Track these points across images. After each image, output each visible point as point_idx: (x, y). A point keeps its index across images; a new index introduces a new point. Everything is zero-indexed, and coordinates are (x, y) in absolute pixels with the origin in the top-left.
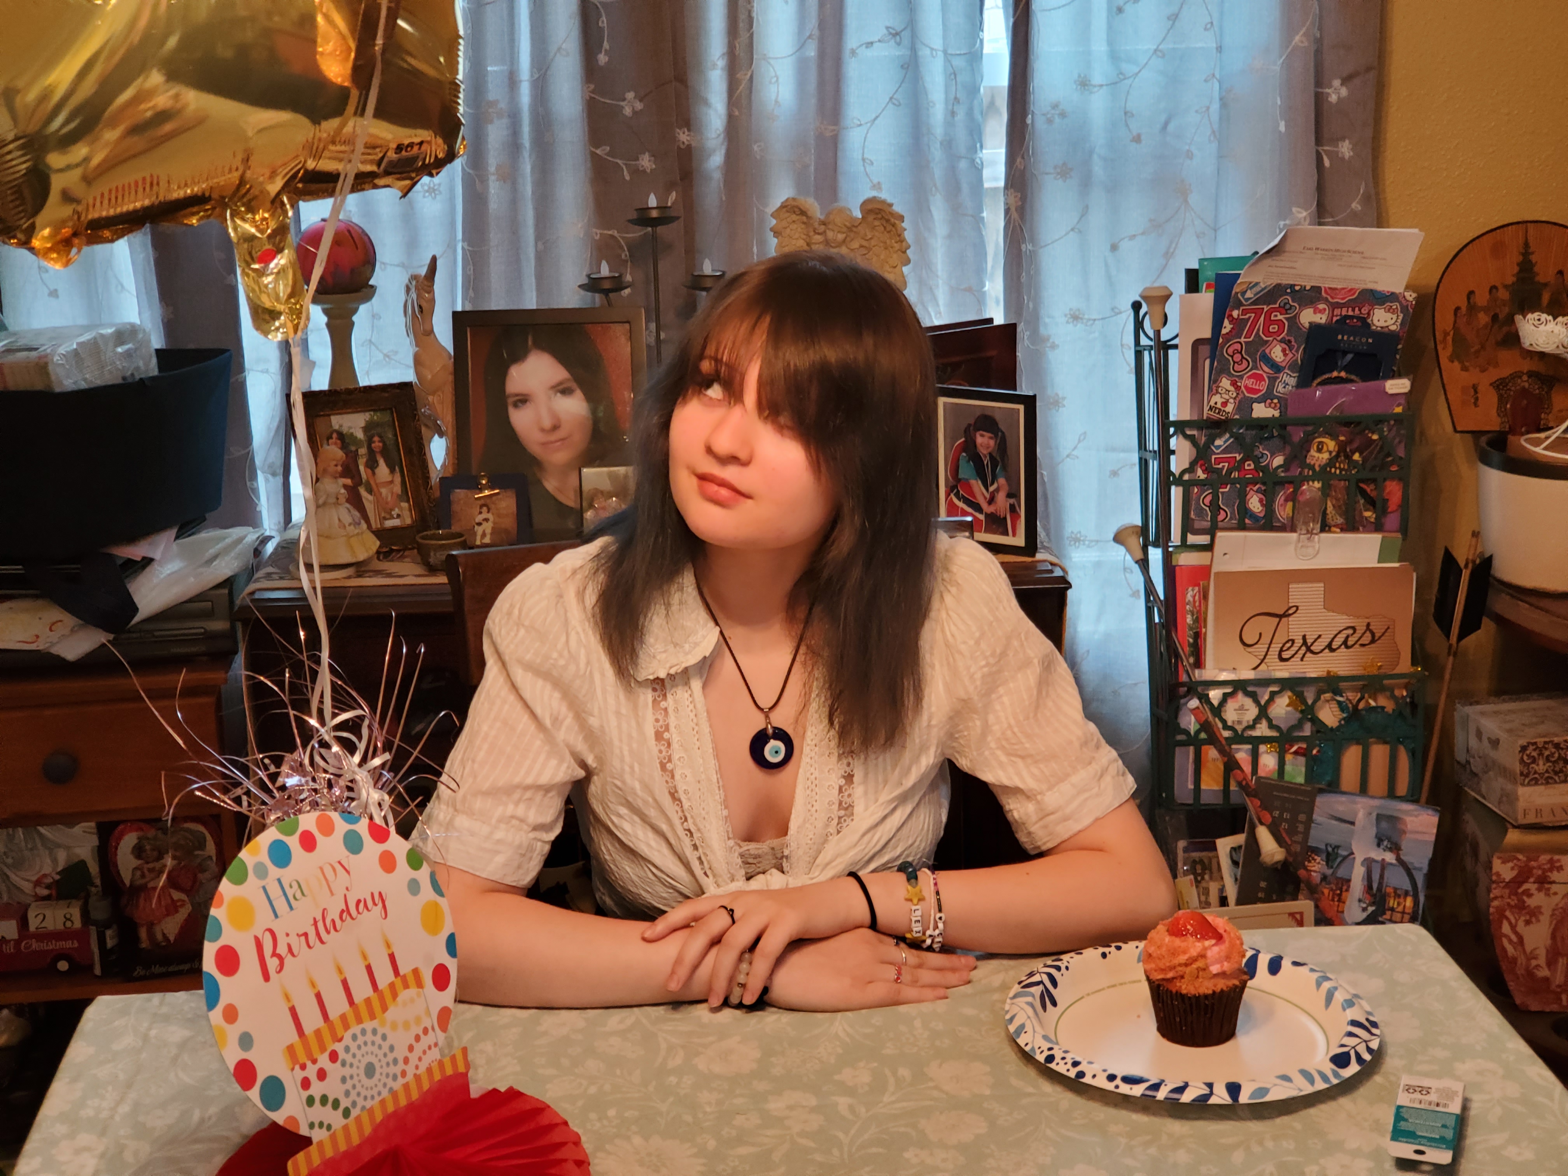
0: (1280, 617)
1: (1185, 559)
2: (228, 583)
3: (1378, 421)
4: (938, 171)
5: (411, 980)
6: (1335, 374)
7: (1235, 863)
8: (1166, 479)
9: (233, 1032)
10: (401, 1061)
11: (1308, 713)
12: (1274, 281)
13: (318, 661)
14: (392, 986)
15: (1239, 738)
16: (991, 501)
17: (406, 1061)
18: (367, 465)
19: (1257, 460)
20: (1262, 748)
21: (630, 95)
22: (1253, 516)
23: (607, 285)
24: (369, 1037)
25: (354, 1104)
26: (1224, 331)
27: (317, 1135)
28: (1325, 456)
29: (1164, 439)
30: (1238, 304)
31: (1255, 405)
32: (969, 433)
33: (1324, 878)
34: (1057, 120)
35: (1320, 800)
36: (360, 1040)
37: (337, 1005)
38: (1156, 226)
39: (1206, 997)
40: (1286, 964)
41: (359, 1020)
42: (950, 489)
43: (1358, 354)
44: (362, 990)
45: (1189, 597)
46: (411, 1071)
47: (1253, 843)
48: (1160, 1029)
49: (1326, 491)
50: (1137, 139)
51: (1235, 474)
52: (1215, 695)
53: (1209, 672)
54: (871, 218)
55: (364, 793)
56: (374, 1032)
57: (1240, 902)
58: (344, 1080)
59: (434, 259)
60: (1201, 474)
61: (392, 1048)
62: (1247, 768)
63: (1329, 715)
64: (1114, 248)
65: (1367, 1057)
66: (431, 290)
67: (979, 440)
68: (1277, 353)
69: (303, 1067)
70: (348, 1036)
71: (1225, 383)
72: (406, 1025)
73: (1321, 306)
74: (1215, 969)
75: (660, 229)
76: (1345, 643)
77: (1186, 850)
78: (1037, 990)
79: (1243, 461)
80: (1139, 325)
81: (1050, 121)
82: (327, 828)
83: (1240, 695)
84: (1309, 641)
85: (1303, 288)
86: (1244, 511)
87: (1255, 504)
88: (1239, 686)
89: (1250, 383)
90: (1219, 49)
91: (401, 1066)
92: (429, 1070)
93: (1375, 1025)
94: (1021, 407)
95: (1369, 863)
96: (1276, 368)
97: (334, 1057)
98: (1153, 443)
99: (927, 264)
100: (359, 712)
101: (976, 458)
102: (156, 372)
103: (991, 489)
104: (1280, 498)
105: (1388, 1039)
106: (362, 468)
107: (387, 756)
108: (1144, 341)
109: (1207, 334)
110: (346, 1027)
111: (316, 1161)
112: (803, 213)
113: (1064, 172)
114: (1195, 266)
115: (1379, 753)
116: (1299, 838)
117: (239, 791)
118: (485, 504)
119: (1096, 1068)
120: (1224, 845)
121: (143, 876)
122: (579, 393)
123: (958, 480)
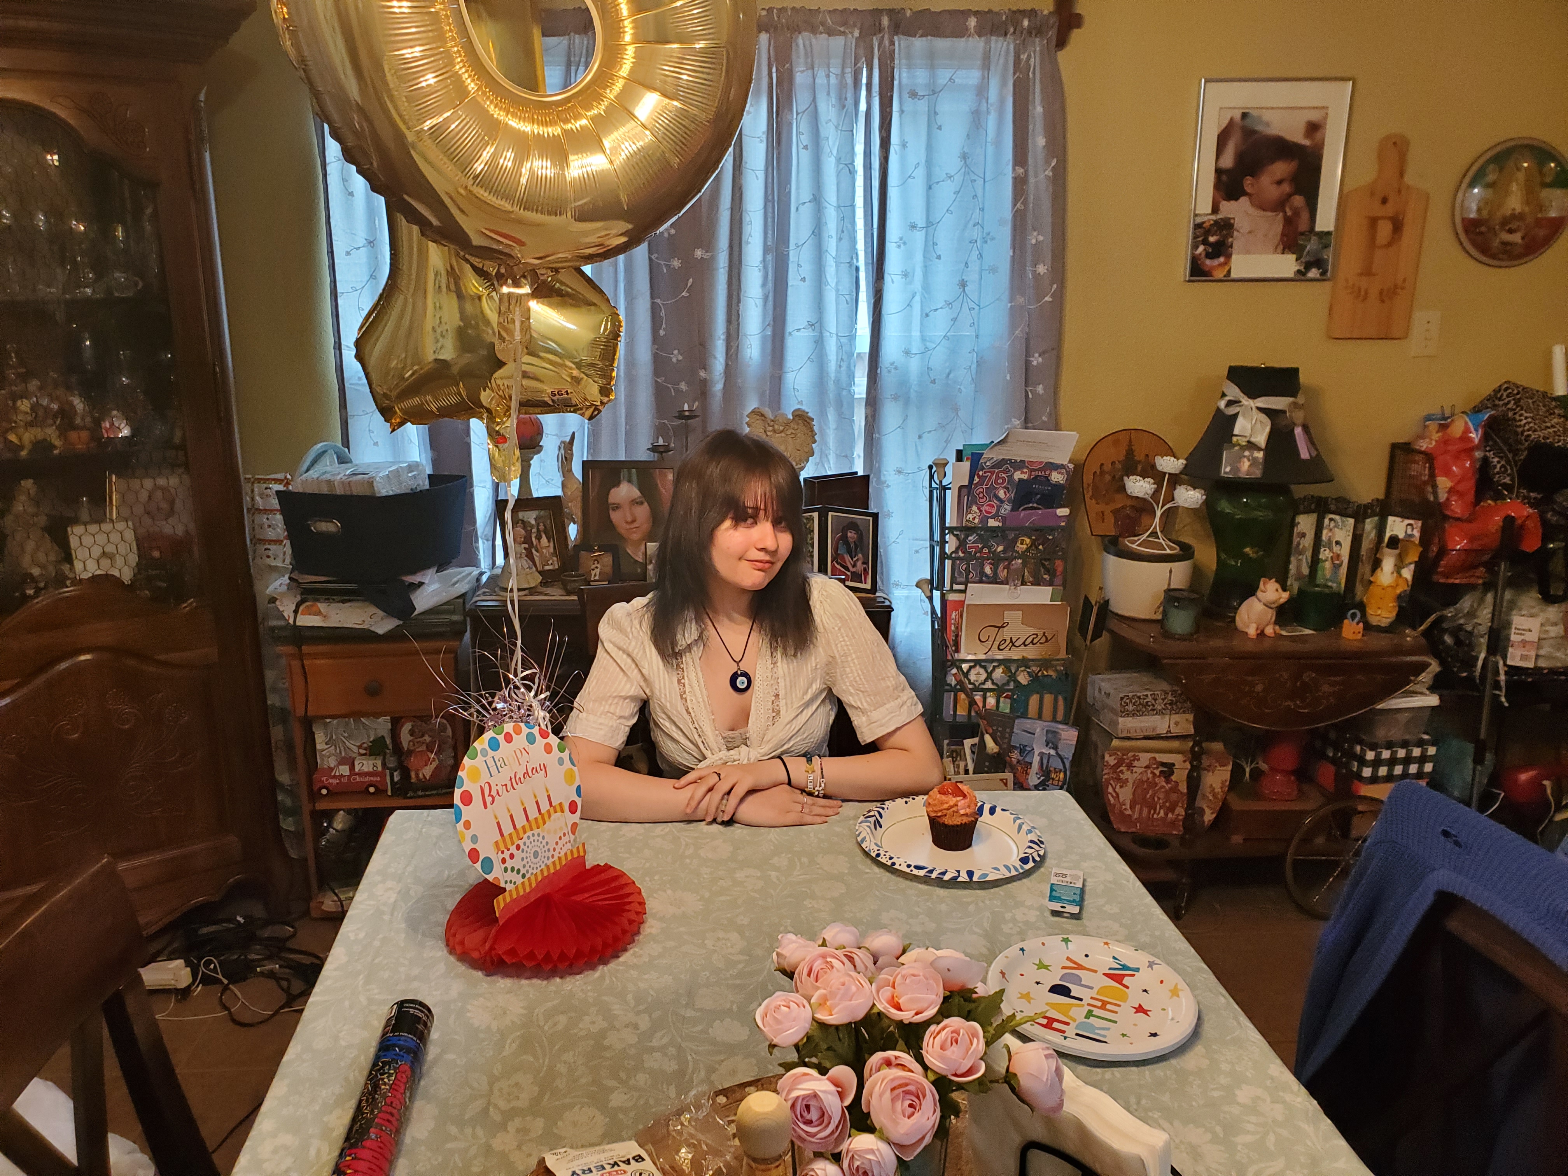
0: (999, 628)
1: (952, 597)
2: (463, 596)
3: (1052, 530)
4: (831, 395)
5: (558, 809)
6: (1031, 505)
7: (973, 752)
8: (943, 556)
9: (468, 834)
10: (552, 850)
11: (1012, 677)
12: (1001, 457)
13: (515, 645)
14: (548, 811)
15: (977, 689)
16: (854, 566)
17: (554, 850)
18: (536, 537)
19: (989, 548)
20: (988, 694)
21: (676, 352)
22: (987, 576)
23: (661, 449)
24: (536, 837)
25: (528, 871)
26: (975, 482)
27: (509, 887)
28: (1025, 546)
29: (943, 535)
30: (983, 468)
31: (990, 520)
32: (844, 530)
33: (1018, 762)
34: (893, 371)
35: (1017, 721)
36: (532, 839)
37: (521, 821)
38: (942, 426)
39: (957, 826)
40: (998, 810)
41: (532, 830)
42: (833, 559)
43: (1043, 495)
44: (533, 814)
45: (953, 616)
46: (556, 855)
47: (982, 743)
48: (934, 841)
49: (1024, 564)
50: (934, 382)
51: (978, 555)
52: (965, 667)
53: (963, 655)
54: (797, 419)
55: (536, 713)
56: (539, 835)
57: (974, 773)
58: (523, 859)
59: (574, 433)
60: (961, 554)
61: (547, 843)
62: (981, 704)
63: (1023, 678)
64: (920, 437)
65: (1038, 859)
66: (571, 450)
67: (849, 534)
68: (1001, 494)
69: (503, 852)
70: (525, 836)
71: (975, 508)
72: (555, 832)
73: (1025, 470)
74: (962, 812)
75: (689, 421)
76: (1032, 642)
77: (948, 745)
78: (872, 820)
79: (983, 548)
80: (931, 477)
81: (889, 371)
82: (518, 732)
83: (978, 667)
84: (1014, 640)
85: (1016, 461)
86: (982, 573)
87: (988, 570)
88: (977, 663)
89: (987, 508)
90: (977, 336)
91: (552, 852)
92: (566, 854)
93: (1042, 842)
94: (871, 519)
95: (1041, 755)
96: (1001, 501)
97: (518, 847)
98: (937, 537)
99: (825, 443)
100: (534, 671)
101: (847, 544)
102: (427, 487)
103: (854, 559)
104: (1001, 567)
105: (1048, 850)
106: (533, 539)
107: (548, 693)
108: (934, 485)
109: (966, 483)
110: (525, 832)
111: (508, 900)
112: (762, 415)
113: (896, 398)
114: (961, 448)
115: (1048, 698)
116: (1006, 741)
117: (472, 710)
118: (597, 560)
119: (901, 861)
120: (968, 743)
121: (414, 745)
122: (646, 504)
123: (838, 554)
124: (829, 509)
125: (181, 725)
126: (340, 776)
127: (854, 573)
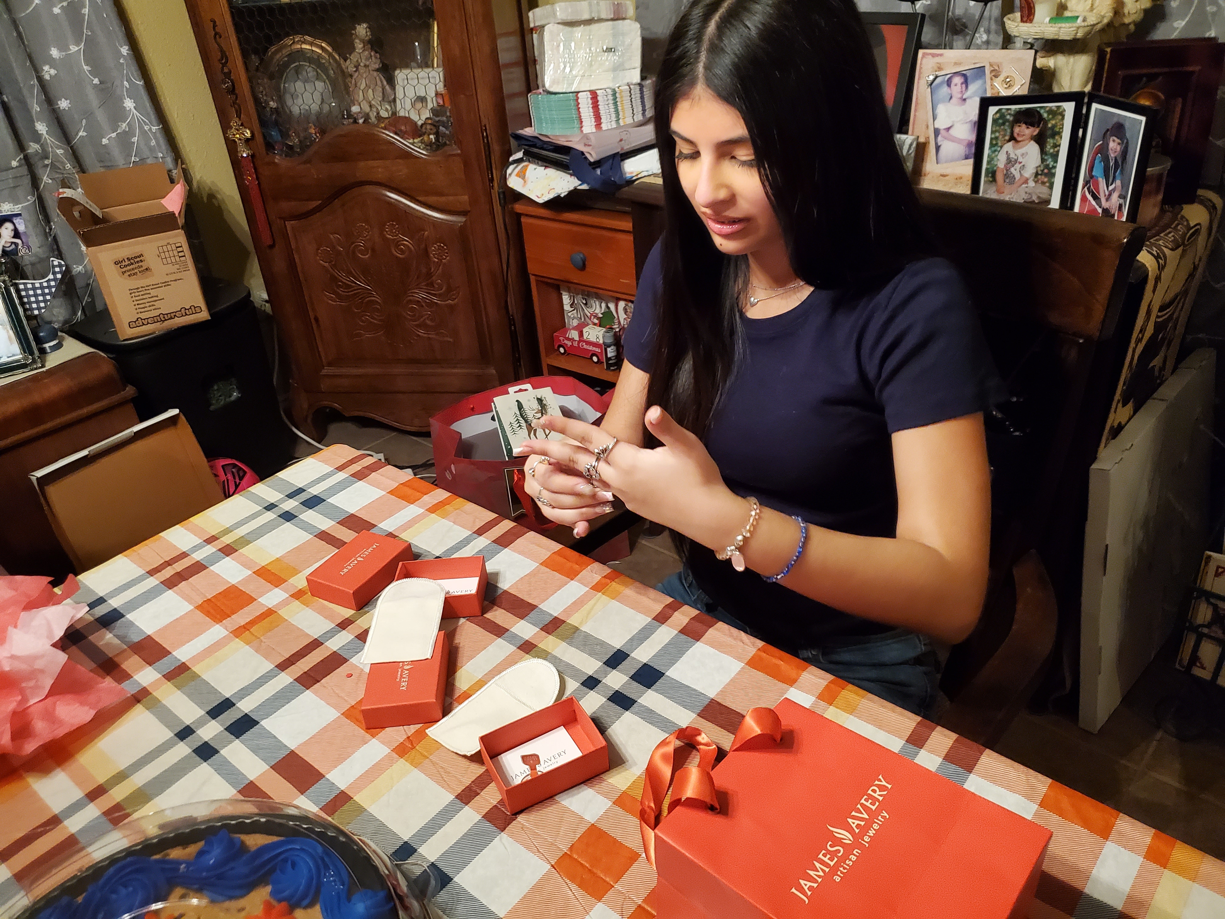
16: (1108, 198)
32: (1106, 137)
42: (1086, 183)
67: (1111, 144)
94: (1143, 119)
101: (1106, 159)
103: (1111, 188)
123: (1092, 177)
124: (1094, 97)
125: (445, 264)
126: (572, 340)
127: (1106, 211)
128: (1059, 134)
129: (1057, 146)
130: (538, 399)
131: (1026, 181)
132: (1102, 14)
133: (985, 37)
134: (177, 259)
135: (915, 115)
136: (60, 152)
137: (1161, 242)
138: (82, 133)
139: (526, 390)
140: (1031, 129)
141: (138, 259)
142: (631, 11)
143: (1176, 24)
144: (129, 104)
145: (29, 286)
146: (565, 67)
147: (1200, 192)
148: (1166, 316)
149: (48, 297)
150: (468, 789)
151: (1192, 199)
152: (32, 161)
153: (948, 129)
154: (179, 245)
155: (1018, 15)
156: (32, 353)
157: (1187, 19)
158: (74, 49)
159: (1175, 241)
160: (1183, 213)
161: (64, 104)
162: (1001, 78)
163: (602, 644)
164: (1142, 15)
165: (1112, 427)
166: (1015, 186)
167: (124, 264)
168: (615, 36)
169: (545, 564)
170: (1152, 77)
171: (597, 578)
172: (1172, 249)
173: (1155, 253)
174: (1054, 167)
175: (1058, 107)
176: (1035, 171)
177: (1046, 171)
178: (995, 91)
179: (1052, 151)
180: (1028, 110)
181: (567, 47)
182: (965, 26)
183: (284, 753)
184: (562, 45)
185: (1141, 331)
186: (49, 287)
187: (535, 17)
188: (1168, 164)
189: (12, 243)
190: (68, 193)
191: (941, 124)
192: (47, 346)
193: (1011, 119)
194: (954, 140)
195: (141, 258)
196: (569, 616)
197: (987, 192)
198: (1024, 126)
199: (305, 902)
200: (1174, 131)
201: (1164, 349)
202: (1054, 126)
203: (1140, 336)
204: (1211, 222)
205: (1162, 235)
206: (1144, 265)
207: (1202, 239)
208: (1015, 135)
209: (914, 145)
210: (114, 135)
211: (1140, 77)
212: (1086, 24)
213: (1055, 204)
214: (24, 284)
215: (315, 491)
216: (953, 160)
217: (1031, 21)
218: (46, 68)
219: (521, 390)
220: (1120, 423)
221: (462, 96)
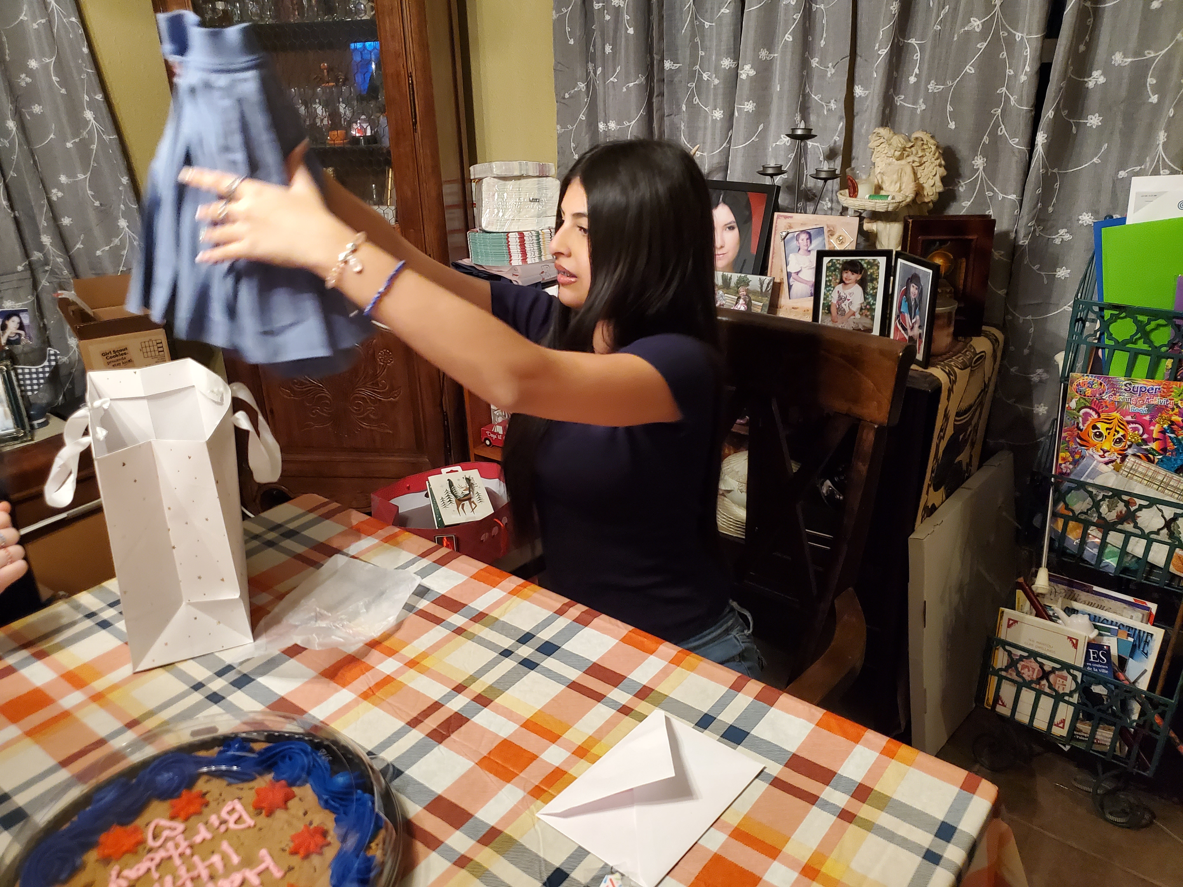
15: (1075, 518)
16: (912, 329)
32: (908, 284)
42: (898, 317)
54: (919, 143)
67: (912, 289)
94: (931, 271)
101: (908, 300)
103: (913, 321)
112: (884, 137)
122: (736, 230)
123: (900, 312)
124: (899, 255)
125: (389, 367)
126: (498, 434)
127: (911, 338)
128: (876, 279)
129: (875, 288)
130: (466, 479)
131: (854, 314)
132: (907, 194)
133: (829, 205)
134: (157, 353)
135: (772, 262)
136: (60, 260)
137: (952, 363)
138: (79, 246)
139: (457, 471)
140: (855, 275)
141: (123, 352)
142: (553, 171)
143: (963, 204)
144: (123, 223)
145: (27, 371)
146: (499, 212)
147: (984, 328)
148: (964, 421)
149: (42, 381)
150: (416, 718)
151: (979, 333)
152: (34, 266)
153: (797, 273)
154: (160, 341)
155: (847, 191)
156: (24, 428)
157: (972, 200)
158: (81, 176)
159: (963, 362)
160: (971, 343)
161: (66, 221)
162: (836, 236)
163: (516, 629)
164: (937, 196)
165: (926, 507)
166: (846, 317)
167: (110, 355)
168: (539, 189)
169: (475, 577)
170: (943, 242)
171: (513, 586)
172: (961, 369)
173: (947, 371)
174: (874, 304)
175: (874, 260)
176: (860, 306)
177: (868, 307)
178: (832, 246)
179: (871, 292)
180: (852, 261)
181: (501, 197)
182: (815, 195)
183: (275, 699)
184: (496, 194)
185: (941, 430)
186: (44, 372)
187: (475, 171)
188: (956, 306)
189: (17, 334)
190: (64, 294)
191: (792, 269)
192: (35, 423)
193: (840, 267)
194: (802, 281)
195: (125, 351)
196: (492, 611)
197: (824, 320)
198: (850, 273)
199: (298, 783)
200: (962, 282)
201: (968, 448)
202: (872, 274)
203: (942, 434)
204: (994, 351)
205: (954, 358)
206: (938, 379)
207: (988, 363)
208: (844, 279)
209: (771, 284)
210: (107, 248)
211: (934, 242)
212: (894, 201)
213: (876, 332)
214: (22, 369)
215: (291, 526)
216: (802, 297)
217: (856, 197)
218: (54, 191)
219: (452, 471)
220: (934, 505)
221: (412, 230)
